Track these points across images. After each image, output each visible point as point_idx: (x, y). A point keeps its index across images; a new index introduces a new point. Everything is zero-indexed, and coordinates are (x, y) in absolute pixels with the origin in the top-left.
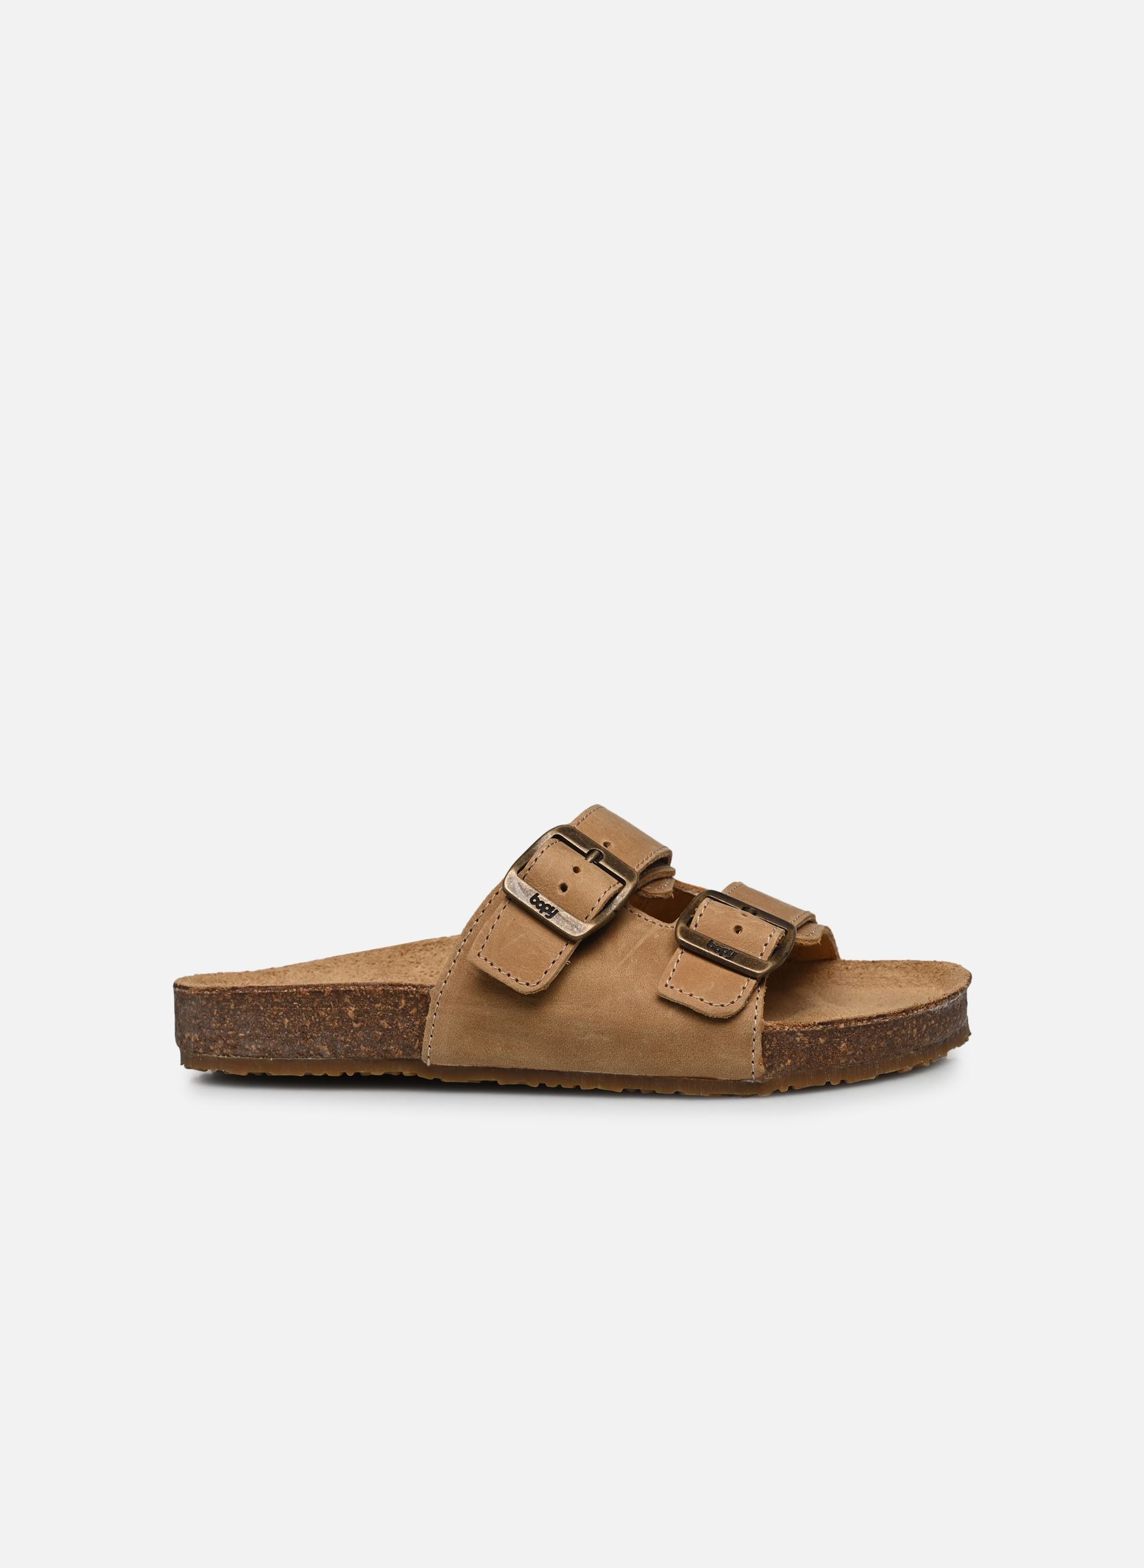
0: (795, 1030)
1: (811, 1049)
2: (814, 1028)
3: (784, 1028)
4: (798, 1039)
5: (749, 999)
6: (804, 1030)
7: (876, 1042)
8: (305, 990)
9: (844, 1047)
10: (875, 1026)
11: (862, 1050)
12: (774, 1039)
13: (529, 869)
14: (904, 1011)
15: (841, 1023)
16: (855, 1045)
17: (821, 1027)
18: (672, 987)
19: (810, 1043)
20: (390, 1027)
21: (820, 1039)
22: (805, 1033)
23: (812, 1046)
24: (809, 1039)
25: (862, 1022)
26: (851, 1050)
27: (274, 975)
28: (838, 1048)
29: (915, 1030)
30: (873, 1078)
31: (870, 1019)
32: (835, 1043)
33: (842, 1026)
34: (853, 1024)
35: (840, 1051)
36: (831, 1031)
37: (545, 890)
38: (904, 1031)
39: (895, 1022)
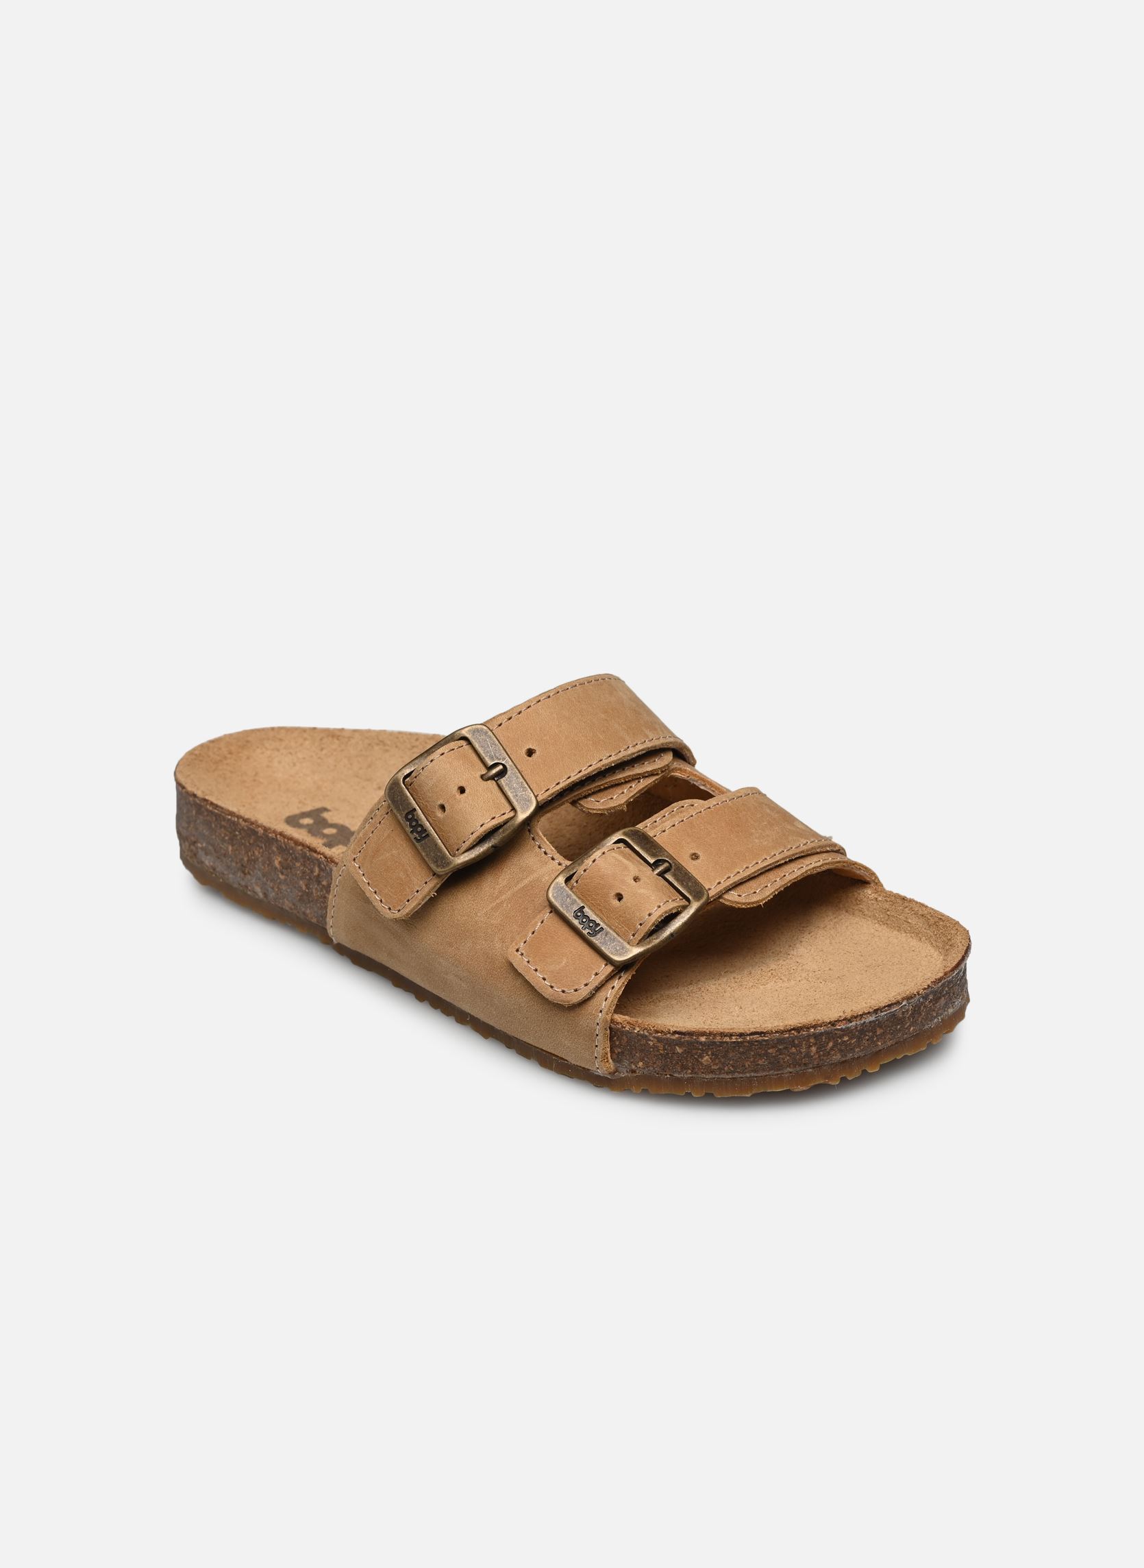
0: (647, 1034)
1: (665, 1056)
2: (668, 1036)
3: (634, 1029)
4: (651, 1043)
5: (598, 989)
6: (656, 1035)
7: (752, 1059)
8: (243, 823)
9: (707, 1061)
10: (750, 1042)
11: (733, 1066)
12: (624, 1037)
13: (416, 777)
14: (793, 1029)
15: (702, 1036)
16: (723, 1060)
17: (677, 1036)
18: (522, 954)
19: (664, 1049)
20: (307, 891)
21: (677, 1047)
22: (659, 1040)
23: (667, 1054)
24: (664, 1046)
25: (731, 1039)
26: (717, 1064)
27: (338, 739)
28: (700, 1060)
29: (814, 1049)
30: (749, 1095)
31: (741, 1035)
32: (696, 1054)
33: (703, 1039)
34: (718, 1039)
35: (702, 1064)
36: (690, 1043)
37: (426, 805)
38: (794, 1050)
39: (780, 1041)
